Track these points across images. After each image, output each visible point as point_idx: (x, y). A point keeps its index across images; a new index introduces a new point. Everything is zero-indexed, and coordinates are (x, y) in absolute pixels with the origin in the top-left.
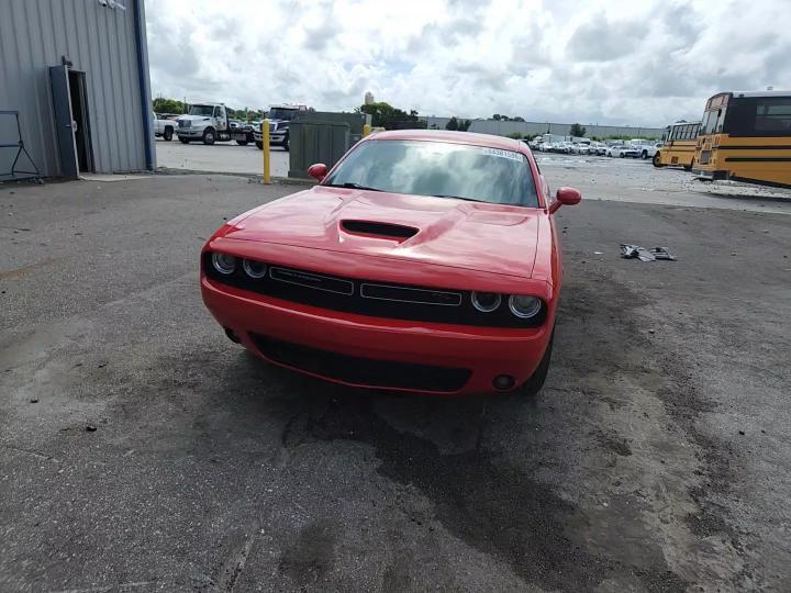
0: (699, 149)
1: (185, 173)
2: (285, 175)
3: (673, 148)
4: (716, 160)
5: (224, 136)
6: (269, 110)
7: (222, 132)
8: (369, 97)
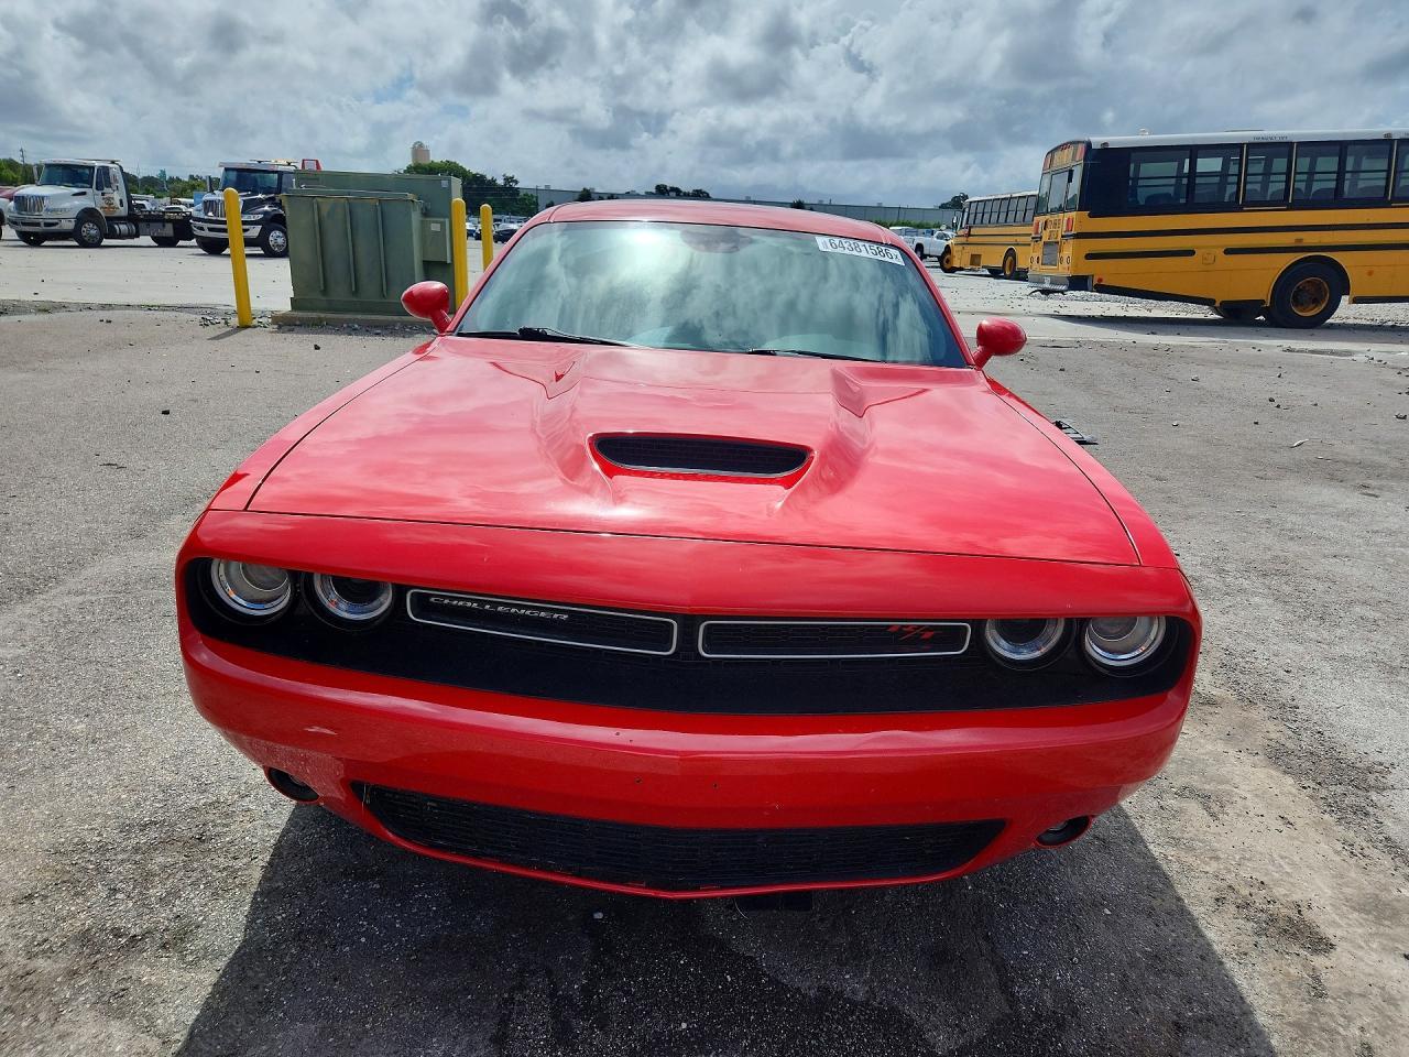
0: (1037, 239)
1: (45, 309)
2: (285, 307)
3: (971, 239)
4: (1070, 259)
5: (124, 228)
6: (218, 173)
7: (120, 219)
8: (419, 150)
